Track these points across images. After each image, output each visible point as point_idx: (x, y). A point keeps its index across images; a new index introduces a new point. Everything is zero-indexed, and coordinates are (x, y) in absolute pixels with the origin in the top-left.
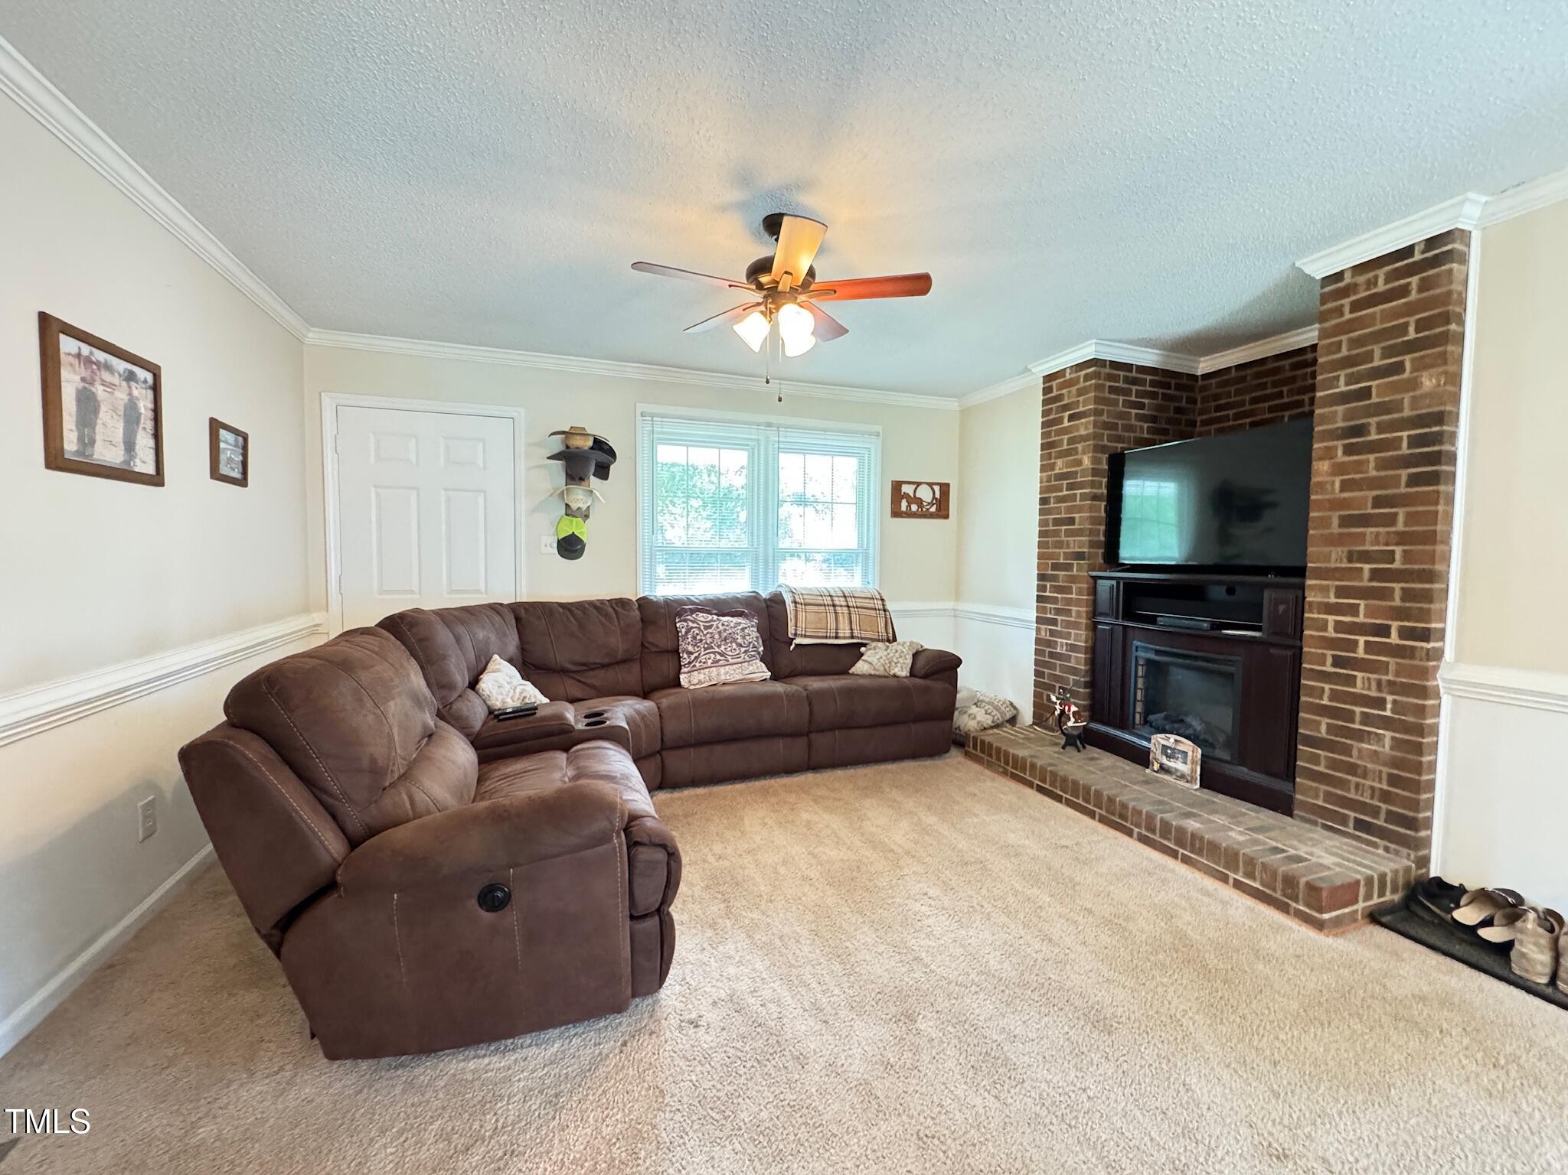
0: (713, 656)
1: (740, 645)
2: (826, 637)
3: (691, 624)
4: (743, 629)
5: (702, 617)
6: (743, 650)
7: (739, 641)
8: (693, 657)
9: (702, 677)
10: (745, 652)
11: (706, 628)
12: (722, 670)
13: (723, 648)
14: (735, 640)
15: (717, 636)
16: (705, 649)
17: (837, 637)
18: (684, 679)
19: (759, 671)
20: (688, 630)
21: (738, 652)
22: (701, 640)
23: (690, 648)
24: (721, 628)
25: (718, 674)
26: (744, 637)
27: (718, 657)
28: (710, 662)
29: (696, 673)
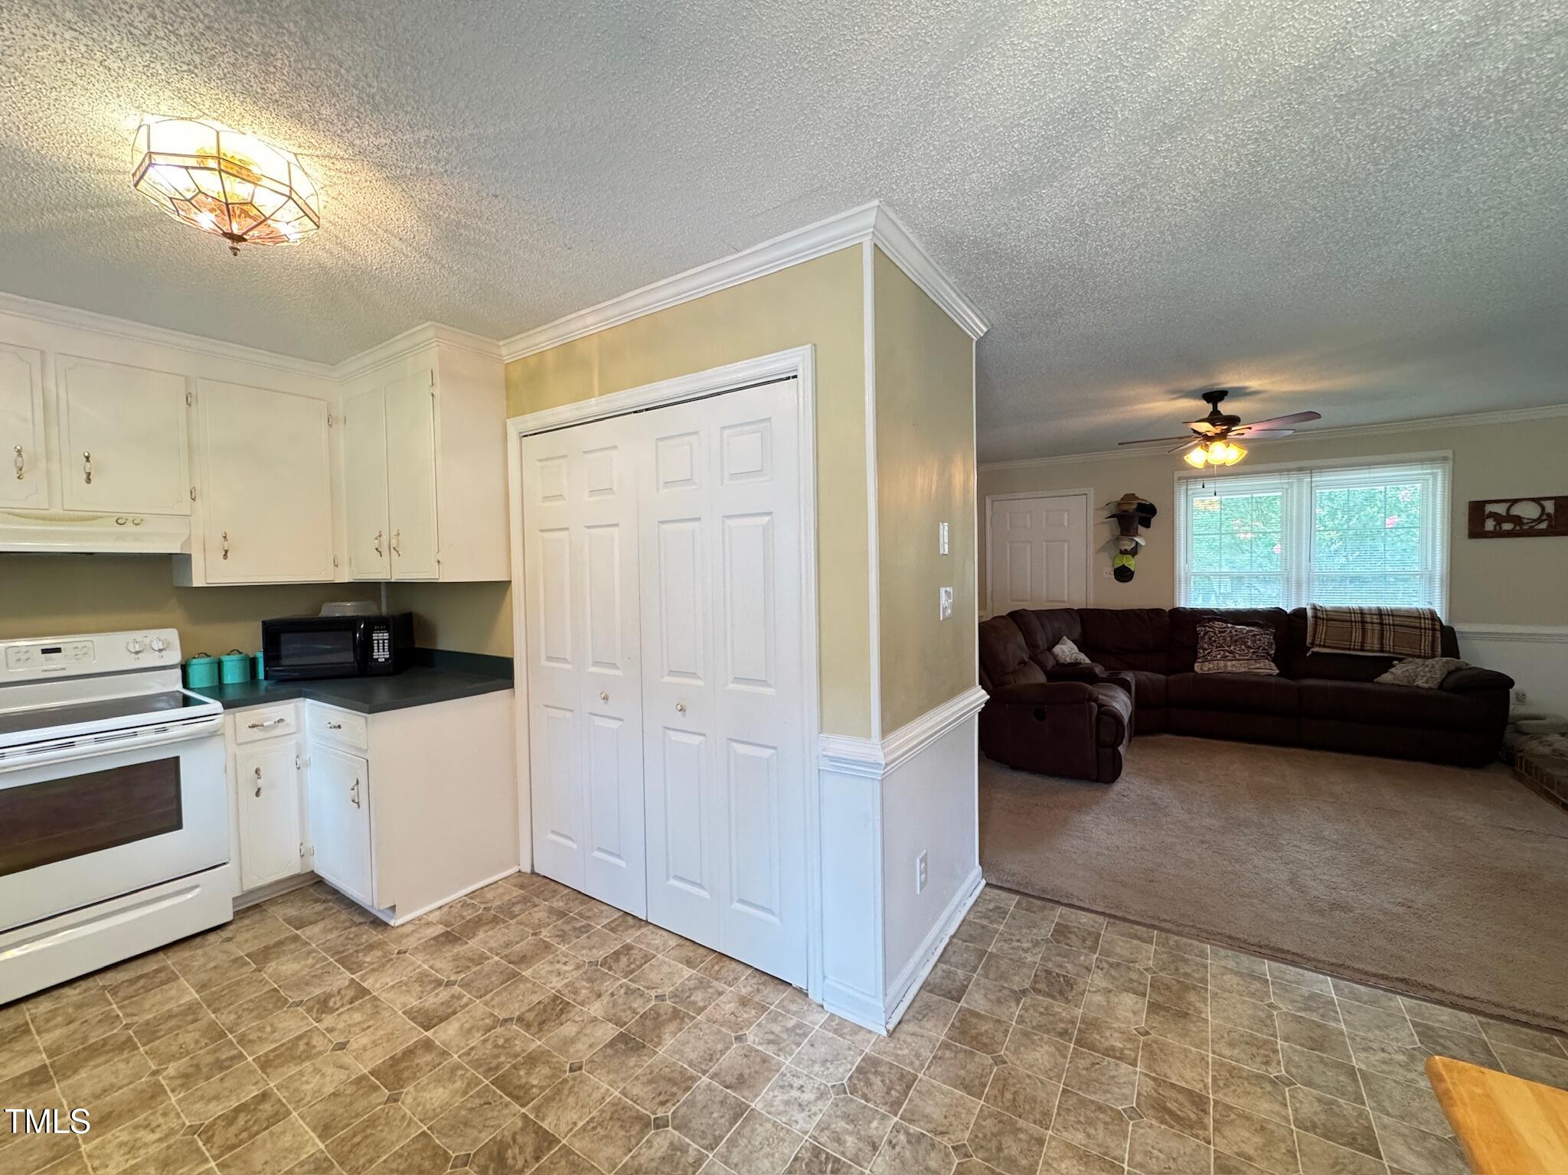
0: (1222, 653)
1: (1250, 647)
2: (1349, 649)
3: (1208, 629)
4: (1254, 635)
5: (1217, 624)
6: (1252, 651)
7: (1249, 644)
8: (1206, 652)
9: (1211, 666)
10: (1254, 653)
11: (1220, 632)
12: (1229, 663)
13: (1232, 648)
14: (1245, 643)
15: (1228, 639)
16: (1217, 647)
17: (1362, 650)
18: (1197, 667)
19: (1268, 668)
20: (1206, 633)
21: (1246, 651)
22: (1215, 641)
23: (1206, 646)
24: (1234, 633)
25: (1226, 666)
26: (1254, 642)
27: (1227, 654)
28: (1219, 656)
29: (1207, 663)
